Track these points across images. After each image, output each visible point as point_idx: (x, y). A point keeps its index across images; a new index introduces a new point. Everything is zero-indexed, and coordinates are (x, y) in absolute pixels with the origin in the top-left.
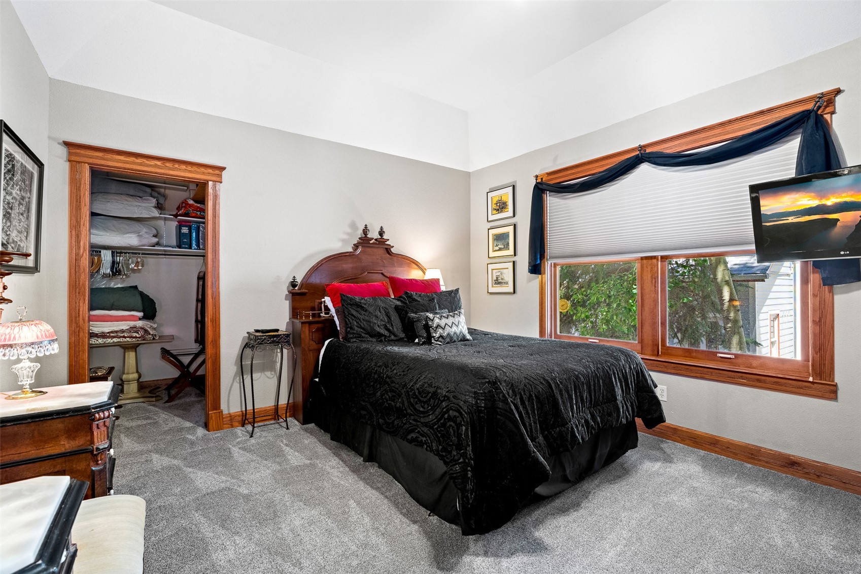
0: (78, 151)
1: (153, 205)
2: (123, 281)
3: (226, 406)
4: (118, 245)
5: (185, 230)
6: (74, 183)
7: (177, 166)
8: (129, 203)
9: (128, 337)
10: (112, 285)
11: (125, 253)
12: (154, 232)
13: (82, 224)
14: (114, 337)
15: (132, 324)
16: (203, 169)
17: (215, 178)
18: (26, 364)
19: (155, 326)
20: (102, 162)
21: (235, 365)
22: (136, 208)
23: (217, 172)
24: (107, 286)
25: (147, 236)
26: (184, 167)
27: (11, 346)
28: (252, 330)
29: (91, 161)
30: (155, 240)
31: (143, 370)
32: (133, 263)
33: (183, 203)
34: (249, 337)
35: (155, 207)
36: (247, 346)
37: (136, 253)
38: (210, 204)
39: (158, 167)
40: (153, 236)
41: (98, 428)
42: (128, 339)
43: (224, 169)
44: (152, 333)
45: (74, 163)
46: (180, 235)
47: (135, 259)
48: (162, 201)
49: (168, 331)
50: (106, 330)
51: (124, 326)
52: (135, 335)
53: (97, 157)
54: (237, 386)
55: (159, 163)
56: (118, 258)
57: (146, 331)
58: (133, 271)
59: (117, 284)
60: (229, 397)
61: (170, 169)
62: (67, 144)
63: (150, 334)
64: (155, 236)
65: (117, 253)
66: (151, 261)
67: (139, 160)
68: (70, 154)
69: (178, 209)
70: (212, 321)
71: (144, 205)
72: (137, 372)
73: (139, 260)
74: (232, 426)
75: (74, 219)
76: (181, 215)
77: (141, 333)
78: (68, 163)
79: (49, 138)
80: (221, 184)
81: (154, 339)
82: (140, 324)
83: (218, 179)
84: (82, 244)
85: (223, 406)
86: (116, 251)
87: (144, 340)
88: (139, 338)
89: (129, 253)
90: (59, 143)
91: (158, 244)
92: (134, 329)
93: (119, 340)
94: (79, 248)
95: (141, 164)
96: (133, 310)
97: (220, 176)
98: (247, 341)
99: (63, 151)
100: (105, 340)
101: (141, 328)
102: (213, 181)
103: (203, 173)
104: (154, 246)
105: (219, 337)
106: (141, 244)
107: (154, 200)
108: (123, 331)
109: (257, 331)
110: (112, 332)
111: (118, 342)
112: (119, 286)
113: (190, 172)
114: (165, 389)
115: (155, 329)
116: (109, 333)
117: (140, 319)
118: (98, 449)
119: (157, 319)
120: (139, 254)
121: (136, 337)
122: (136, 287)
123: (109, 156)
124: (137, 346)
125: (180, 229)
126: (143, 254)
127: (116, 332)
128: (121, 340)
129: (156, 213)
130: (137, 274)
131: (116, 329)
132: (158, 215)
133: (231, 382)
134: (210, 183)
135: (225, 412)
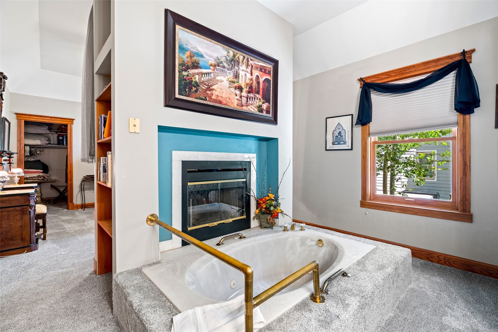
0: (20, 116)
1: (47, 128)
2: (34, 158)
3: (75, 202)
4: (32, 144)
5: (61, 138)
6: (19, 126)
7: (56, 119)
8: (37, 128)
9: (37, 179)
10: (29, 159)
11: (35, 147)
12: (47, 139)
13: (22, 139)
14: (31, 179)
15: (38, 174)
16: (66, 120)
17: (70, 123)
18: (16, 178)
19: (48, 175)
20: (29, 119)
21: (79, 187)
22: (40, 130)
23: (71, 121)
24: (27, 160)
25: (44, 141)
26: (59, 119)
27: (14, 173)
28: (85, 176)
29: (25, 119)
30: (48, 142)
31: (43, 193)
32: (38, 151)
33: (60, 127)
34: (84, 178)
35: (48, 129)
36: (83, 181)
37: (40, 147)
38: (69, 132)
39: (49, 120)
40: (47, 141)
41: (31, 199)
42: (37, 180)
43: (74, 119)
44: (47, 178)
45: (19, 120)
46: (58, 140)
47: (39, 149)
48: (51, 127)
49: (54, 178)
50: (28, 177)
51: (35, 175)
52: (40, 178)
53: (27, 118)
54: (79, 195)
55: (49, 118)
56: (32, 149)
57: (44, 177)
58: (39, 154)
59: (32, 159)
60: (76, 198)
61: (53, 120)
62: (16, 114)
63: (46, 178)
64: (48, 141)
65: (32, 147)
66: (46, 150)
67: (42, 118)
68: (17, 117)
69: (58, 129)
70: (70, 172)
71: (43, 129)
72: (41, 193)
73: (41, 150)
74: (78, 209)
75: (19, 138)
76: (59, 132)
77: (42, 178)
78: (17, 120)
79: (10, 112)
80: (73, 125)
81: (47, 180)
82: (42, 174)
83: (72, 123)
84: (22, 146)
85: (74, 202)
86: (31, 146)
87: (43, 181)
88: (42, 180)
89: (37, 147)
90: (13, 113)
91: (49, 144)
92: (39, 176)
93: (33, 180)
94: (21, 148)
95: (43, 119)
96: (39, 169)
97: (73, 122)
98: (83, 179)
99: (15, 116)
100: (27, 180)
101: (42, 176)
102: (70, 124)
103: (66, 121)
104: (47, 144)
105: (73, 178)
106: (42, 144)
107: (47, 127)
108: (35, 177)
109: (87, 176)
110: (30, 177)
111: (33, 181)
112: (32, 160)
113: (61, 121)
114: (53, 201)
115: (48, 177)
116: (29, 178)
117: (42, 173)
118: (31, 205)
119: (49, 173)
120: (41, 147)
121: (40, 179)
122: (39, 161)
123: (31, 117)
124: (41, 183)
125: (59, 137)
126: (42, 147)
127: (32, 177)
128: (34, 180)
129: (48, 132)
130: (40, 155)
131: (32, 176)
132: (49, 133)
133: (77, 193)
134: (69, 125)
135: (75, 204)
